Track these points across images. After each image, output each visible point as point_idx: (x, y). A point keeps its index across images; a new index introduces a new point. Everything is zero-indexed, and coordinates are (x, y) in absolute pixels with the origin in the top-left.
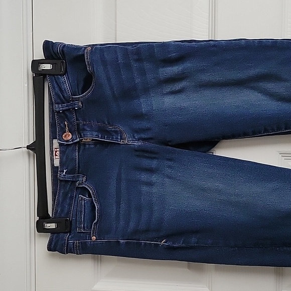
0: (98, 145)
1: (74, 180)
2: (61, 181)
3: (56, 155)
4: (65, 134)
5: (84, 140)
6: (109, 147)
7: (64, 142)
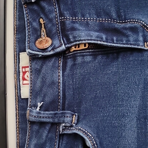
0: (99, 57)
1: (56, 120)
2: (32, 123)
3: (24, 79)
4: (41, 39)
5: (73, 49)
6: (120, 60)
7: (38, 53)
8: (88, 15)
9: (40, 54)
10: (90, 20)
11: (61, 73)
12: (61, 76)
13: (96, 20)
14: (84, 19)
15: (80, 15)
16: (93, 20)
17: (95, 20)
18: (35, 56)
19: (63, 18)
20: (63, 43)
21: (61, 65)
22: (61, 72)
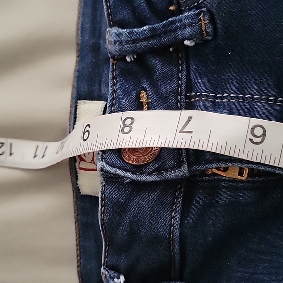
7: (123, 173)
8: (254, 87)
9: (126, 177)
10: (260, 99)
11: (178, 220)
12: (177, 227)
13: (275, 101)
14: (244, 98)
15: (233, 88)
16: (267, 100)
17: (271, 100)
18: (117, 178)
19: (193, 94)
20: (185, 159)
21: (180, 200)
22: (178, 217)
